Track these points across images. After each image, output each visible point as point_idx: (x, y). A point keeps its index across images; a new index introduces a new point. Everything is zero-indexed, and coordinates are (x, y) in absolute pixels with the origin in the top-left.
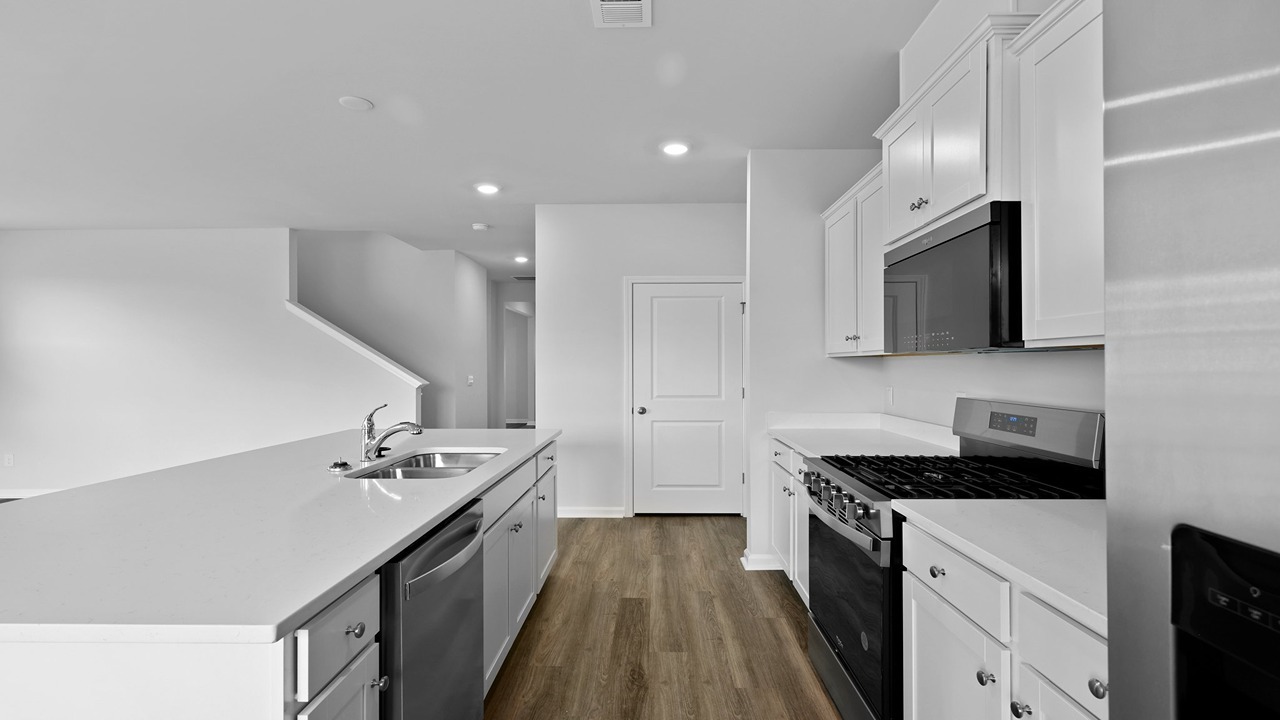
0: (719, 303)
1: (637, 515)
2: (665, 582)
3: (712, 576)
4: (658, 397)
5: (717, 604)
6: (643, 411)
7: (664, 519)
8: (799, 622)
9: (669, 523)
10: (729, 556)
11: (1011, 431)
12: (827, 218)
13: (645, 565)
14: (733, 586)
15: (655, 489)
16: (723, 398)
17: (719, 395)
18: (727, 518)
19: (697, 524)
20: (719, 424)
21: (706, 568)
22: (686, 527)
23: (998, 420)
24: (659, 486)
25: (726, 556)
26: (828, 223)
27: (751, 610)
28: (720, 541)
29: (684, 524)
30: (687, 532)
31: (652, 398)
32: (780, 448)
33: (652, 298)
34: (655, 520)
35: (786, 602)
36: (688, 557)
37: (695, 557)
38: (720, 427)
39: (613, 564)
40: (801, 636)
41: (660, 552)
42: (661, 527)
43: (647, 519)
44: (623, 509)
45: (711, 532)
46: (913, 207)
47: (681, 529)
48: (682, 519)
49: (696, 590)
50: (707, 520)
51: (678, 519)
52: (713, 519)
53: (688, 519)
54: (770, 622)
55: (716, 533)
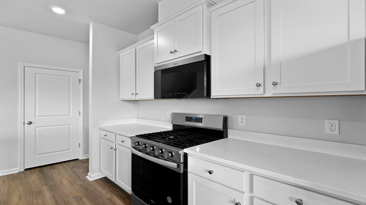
0: (69, 79)
1: (26, 170)
2: (54, 198)
3: (77, 188)
4: (39, 116)
5: (84, 200)
6: (30, 123)
7: (42, 168)
8: (120, 196)
9: (45, 170)
10: (81, 177)
11: (193, 122)
12: (120, 53)
13: (40, 193)
14: (88, 189)
15: (36, 156)
16: (71, 116)
17: (69, 115)
18: (73, 161)
19: (60, 167)
20: (69, 126)
21: (72, 185)
22: (55, 170)
23: (189, 119)
24: (39, 154)
25: (79, 177)
26: (121, 55)
27: (100, 197)
28: (73, 172)
29: (54, 168)
30: (56, 171)
31: (35, 117)
32: (106, 133)
33: (35, 74)
34: (37, 170)
35: (112, 189)
36: (62, 183)
37: (65, 182)
38: (69, 127)
39: (20, 198)
40: (124, 201)
41: (46, 184)
42: (42, 172)
43: (33, 170)
44: (18, 168)
45: (68, 169)
46: (171, 52)
47: (53, 171)
48: (52, 166)
49: (72, 197)
50: (63, 164)
51: (49, 167)
52: (67, 163)
53: (54, 166)
54: (110, 199)
55: (70, 169)
